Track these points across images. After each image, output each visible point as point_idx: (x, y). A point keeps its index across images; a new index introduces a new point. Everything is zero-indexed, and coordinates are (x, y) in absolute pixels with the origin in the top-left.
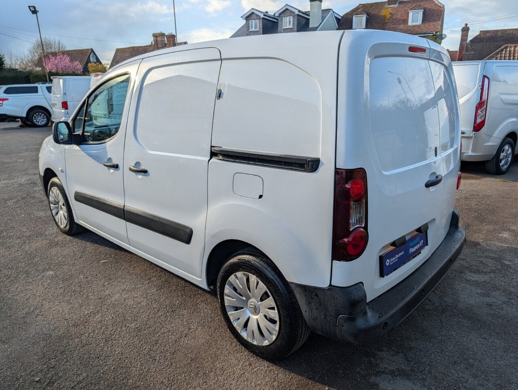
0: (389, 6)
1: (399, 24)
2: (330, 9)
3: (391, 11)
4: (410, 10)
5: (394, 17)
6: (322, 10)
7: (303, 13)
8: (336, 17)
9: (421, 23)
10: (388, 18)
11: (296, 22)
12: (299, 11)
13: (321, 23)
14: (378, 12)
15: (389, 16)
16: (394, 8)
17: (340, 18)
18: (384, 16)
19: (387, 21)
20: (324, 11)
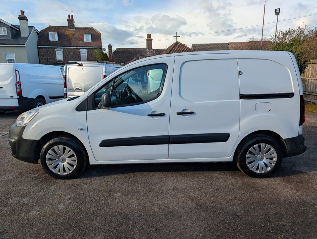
0: (69, 29)
1: (79, 40)
2: (32, 26)
3: (72, 33)
4: (84, 33)
5: (74, 36)
6: (29, 26)
7: (15, 26)
8: (36, 32)
9: (91, 41)
10: (71, 36)
11: (10, 32)
12: (12, 25)
13: (29, 35)
14: (64, 32)
15: (71, 35)
16: (73, 31)
17: (39, 32)
18: (68, 35)
19: (71, 38)
20: (29, 27)
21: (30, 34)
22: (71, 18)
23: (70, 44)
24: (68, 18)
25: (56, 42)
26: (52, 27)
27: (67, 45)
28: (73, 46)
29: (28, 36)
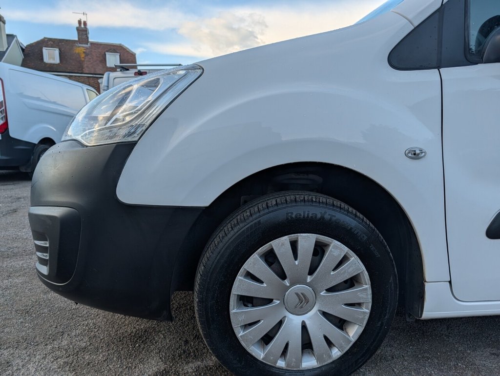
0: (80, 45)
1: (98, 64)
3: (85, 51)
5: (89, 57)
13: (8, 49)
14: (70, 49)
15: (83, 55)
16: (87, 48)
18: (79, 54)
19: (83, 59)
20: (8, 35)
21: (9, 47)
22: (82, 26)
23: (82, 70)
24: (78, 25)
25: (56, 64)
26: (48, 40)
27: (76, 72)
28: (87, 72)
29: (5, 50)
